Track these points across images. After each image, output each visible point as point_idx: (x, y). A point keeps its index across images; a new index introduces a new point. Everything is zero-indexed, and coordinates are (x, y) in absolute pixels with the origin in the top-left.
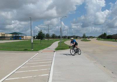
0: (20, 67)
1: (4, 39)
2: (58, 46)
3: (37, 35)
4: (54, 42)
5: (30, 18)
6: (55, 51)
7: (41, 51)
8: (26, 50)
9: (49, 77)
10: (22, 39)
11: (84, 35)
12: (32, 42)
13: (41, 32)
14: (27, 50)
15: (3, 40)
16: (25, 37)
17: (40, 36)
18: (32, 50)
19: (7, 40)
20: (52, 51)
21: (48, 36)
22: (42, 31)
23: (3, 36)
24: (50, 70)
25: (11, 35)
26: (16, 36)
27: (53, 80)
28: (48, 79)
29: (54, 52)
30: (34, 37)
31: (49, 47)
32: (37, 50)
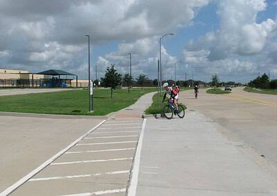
0: (62, 152)
1: (25, 86)
2: (153, 104)
3: (104, 77)
4: (143, 94)
5: (88, 37)
6: (144, 115)
7: (112, 115)
8: (76, 112)
9: (130, 177)
10: (69, 85)
11: (215, 79)
12: (91, 94)
13: (113, 71)
14: (79, 111)
15: (23, 88)
16: (75, 81)
17: (111, 80)
18: (91, 111)
19: (33, 88)
20: (138, 116)
21: (128, 81)
22: (115, 69)
24: (133, 161)
25: (42, 76)
26: (54, 79)
27: (140, 185)
28: (129, 181)
29: (143, 117)
30: (96, 82)
31: (131, 107)
32: (102, 113)
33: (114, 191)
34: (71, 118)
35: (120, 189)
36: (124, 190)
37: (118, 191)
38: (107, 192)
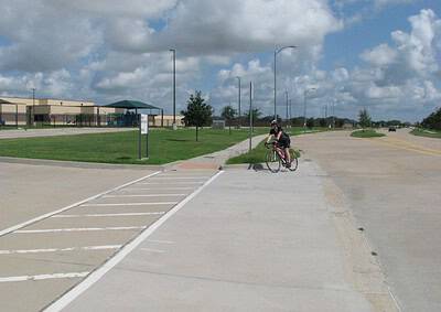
0: (46, 216)
3: (186, 110)
5: (173, 51)
6: (224, 166)
7: (177, 165)
8: (124, 160)
9: (114, 255)
11: (363, 115)
12: (144, 132)
13: (199, 101)
14: (128, 158)
18: (142, 159)
22: (202, 97)
23: (88, 112)
24: (142, 232)
25: (113, 110)
27: (118, 267)
28: (106, 261)
31: (215, 154)
32: (157, 162)
33: (67, 275)
34: (107, 168)
35: (80, 272)
36: (85, 274)
37: (72, 275)
38: (54, 276)
